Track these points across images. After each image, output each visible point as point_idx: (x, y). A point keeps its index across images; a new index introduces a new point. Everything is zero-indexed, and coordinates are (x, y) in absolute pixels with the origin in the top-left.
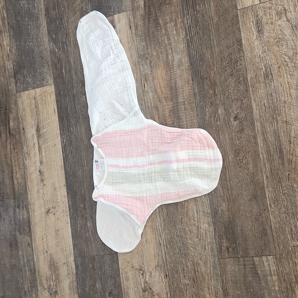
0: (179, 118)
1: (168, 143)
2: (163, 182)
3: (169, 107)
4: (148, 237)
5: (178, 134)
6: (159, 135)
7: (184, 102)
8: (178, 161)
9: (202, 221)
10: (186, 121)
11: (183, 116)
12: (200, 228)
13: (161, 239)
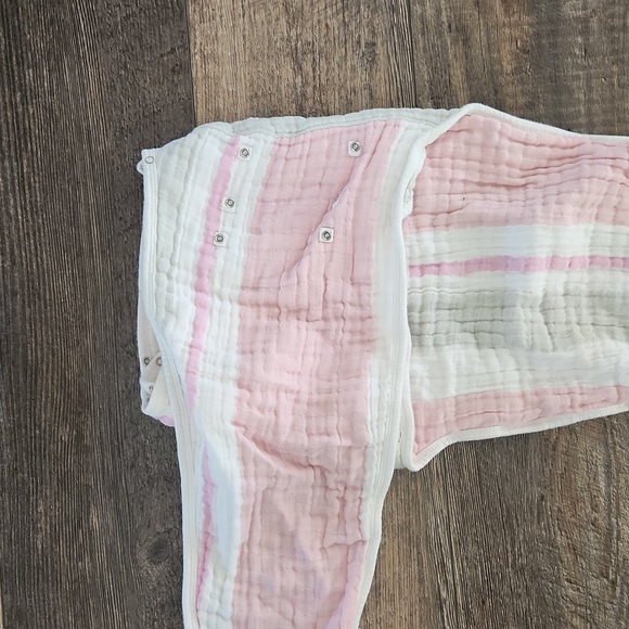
0: (558, 87)
1: (508, 187)
2: (474, 351)
3: (516, 33)
5: (559, 152)
7: (586, 20)
10: (590, 101)
11: (578, 77)
12: (618, 538)
13: (446, 582)
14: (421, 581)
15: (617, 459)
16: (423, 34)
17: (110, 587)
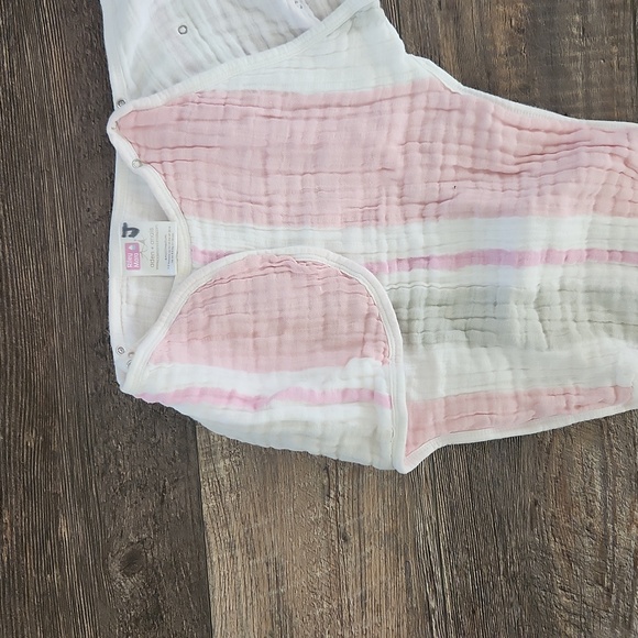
0: (555, 70)
1: (502, 174)
2: (464, 349)
3: (510, 11)
4: (372, 584)
5: (556, 138)
6: (469, 135)
8: (549, 256)
9: (623, 516)
10: (588, 84)
11: (575, 59)
12: (614, 544)
13: (435, 591)
14: (409, 590)
15: (613, 461)
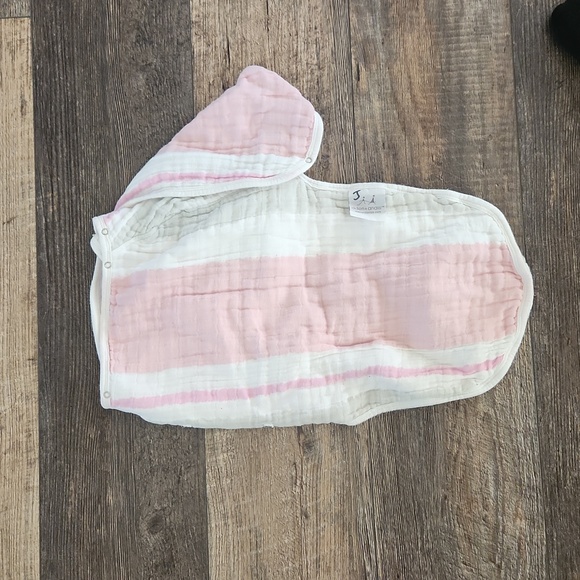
16: (364, 150)
17: (119, 548)
